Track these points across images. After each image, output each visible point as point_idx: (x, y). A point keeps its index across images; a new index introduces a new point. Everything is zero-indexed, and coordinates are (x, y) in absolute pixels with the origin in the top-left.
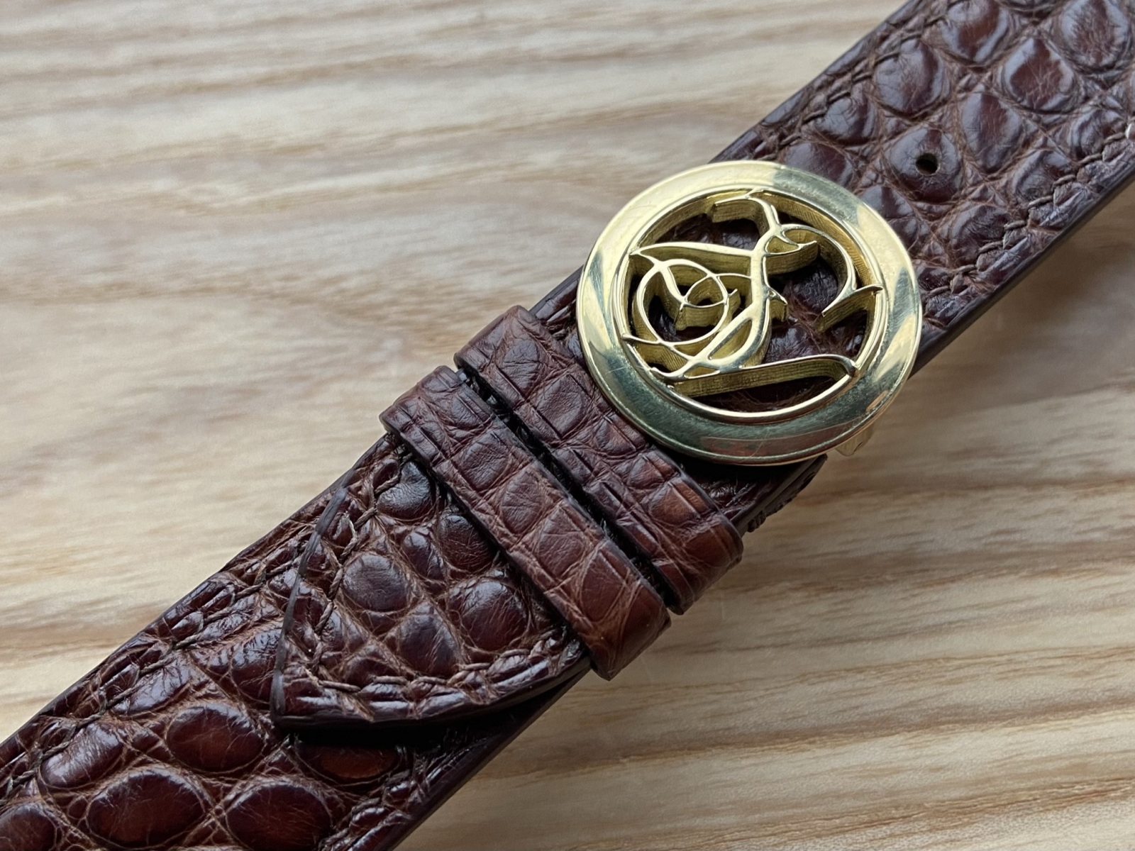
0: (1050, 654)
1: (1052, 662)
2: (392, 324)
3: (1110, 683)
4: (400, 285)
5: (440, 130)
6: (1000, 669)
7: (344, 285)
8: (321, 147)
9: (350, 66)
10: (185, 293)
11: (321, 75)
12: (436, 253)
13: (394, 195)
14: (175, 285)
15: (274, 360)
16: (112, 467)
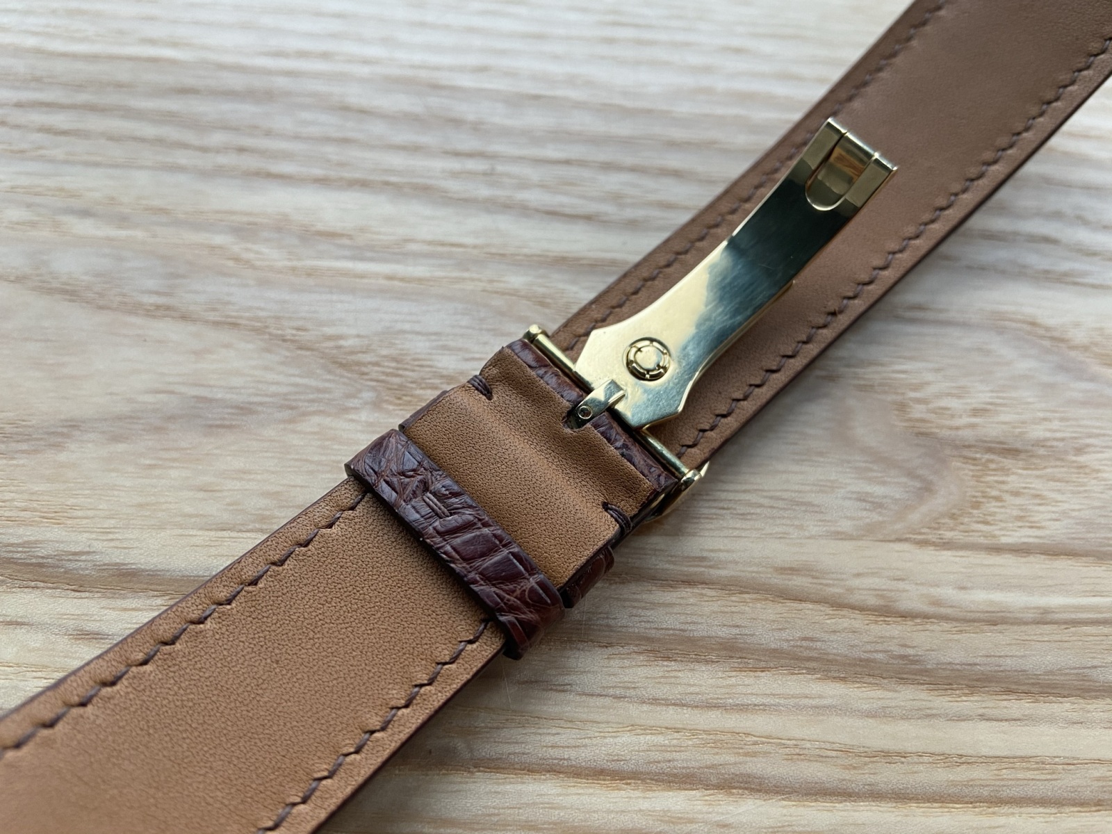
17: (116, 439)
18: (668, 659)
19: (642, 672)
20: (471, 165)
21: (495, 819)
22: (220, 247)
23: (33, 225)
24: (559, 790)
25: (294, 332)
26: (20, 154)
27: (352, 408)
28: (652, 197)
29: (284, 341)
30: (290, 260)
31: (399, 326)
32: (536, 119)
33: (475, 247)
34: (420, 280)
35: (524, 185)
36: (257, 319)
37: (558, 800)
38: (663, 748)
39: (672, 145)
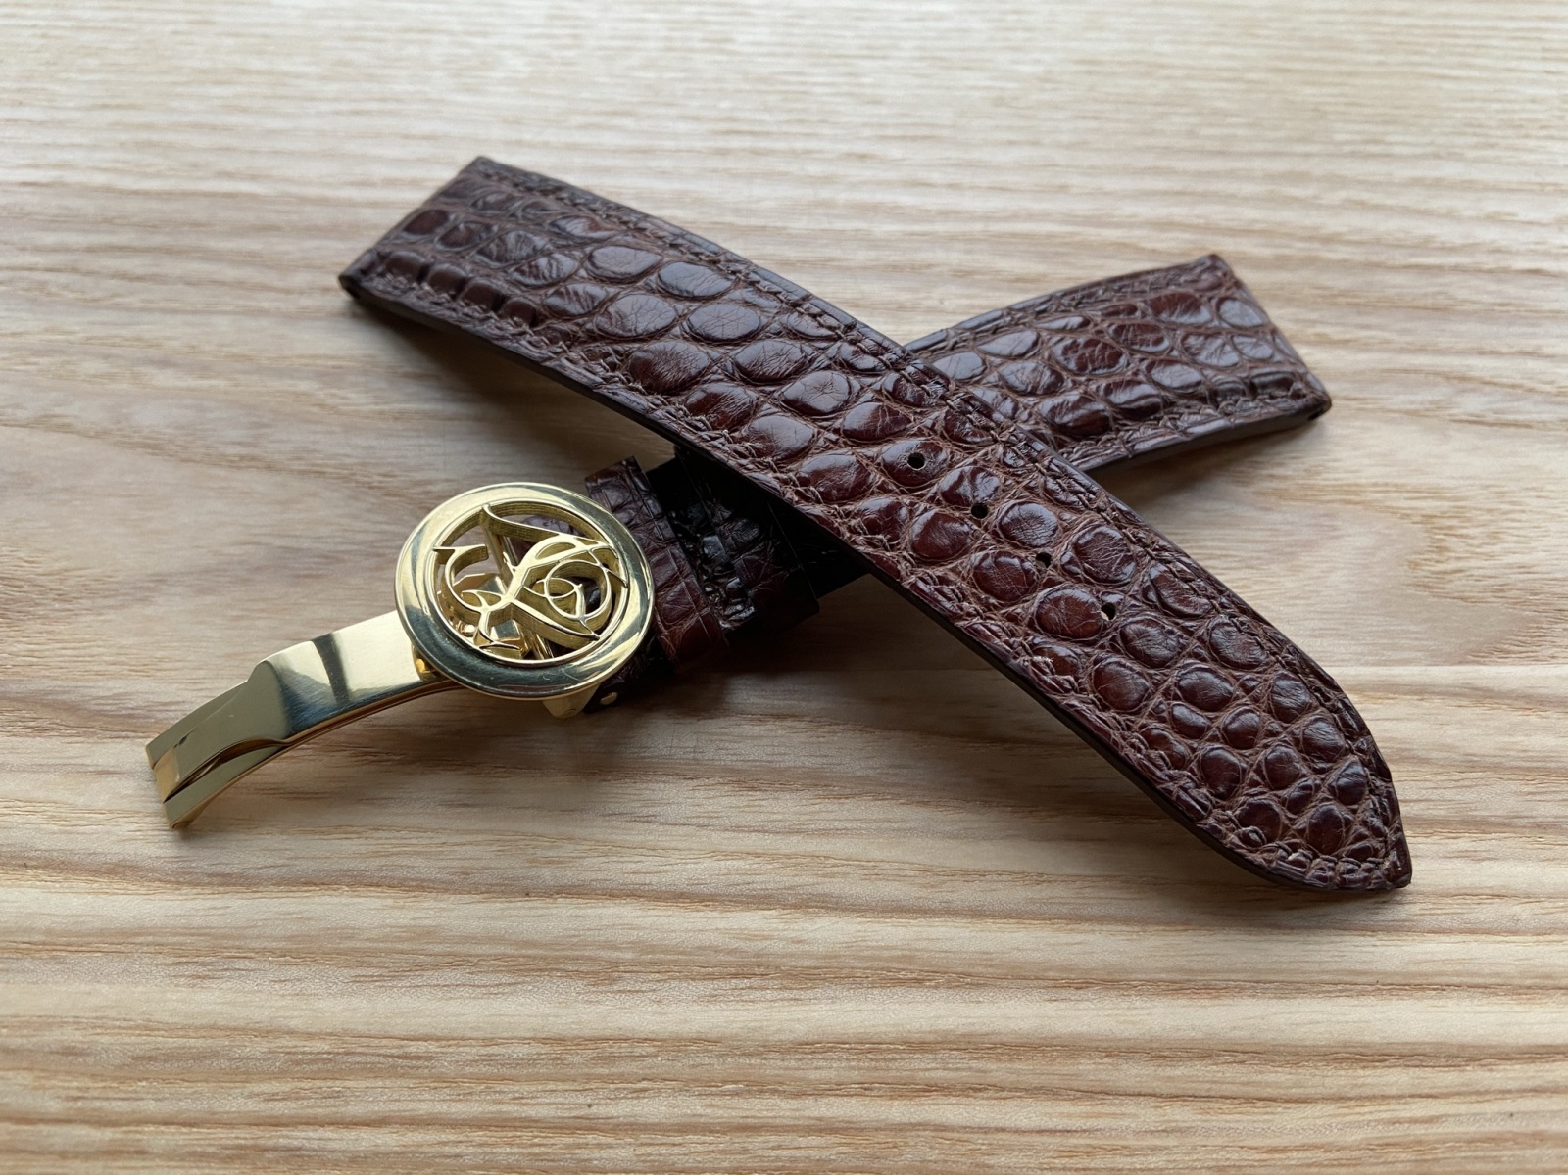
0: (907, 866)
1: (908, 873)
3: (948, 897)
6: (866, 871)
10: (302, 473)
14: (297, 466)
15: (360, 537)
16: (209, 599)
17: (203, 591)
18: (752, 789)
19: (726, 801)
21: (576, 940)
22: (305, 394)
23: (111, 377)
24: (639, 913)
25: (381, 478)
26: (94, 304)
29: (371, 487)
36: (344, 466)
37: (638, 922)
38: (745, 872)
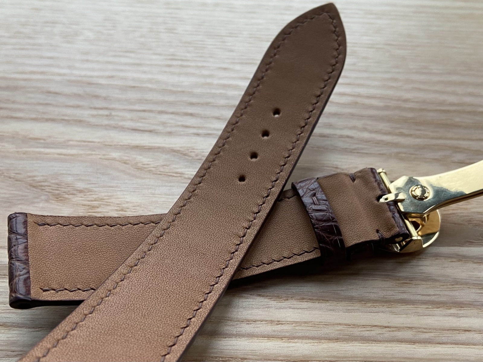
2: (47, 192)
4: (54, 181)
5: (84, 142)
7: (35, 178)
8: (44, 140)
9: (63, 120)
11: (53, 120)
12: (69, 174)
13: (62, 156)
20: (101, 112)
27: (36, 202)
28: (180, 123)
30: (16, 148)
31: (61, 172)
32: (132, 95)
33: (99, 142)
34: (73, 155)
35: (124, 119)
39: (192, 104)
